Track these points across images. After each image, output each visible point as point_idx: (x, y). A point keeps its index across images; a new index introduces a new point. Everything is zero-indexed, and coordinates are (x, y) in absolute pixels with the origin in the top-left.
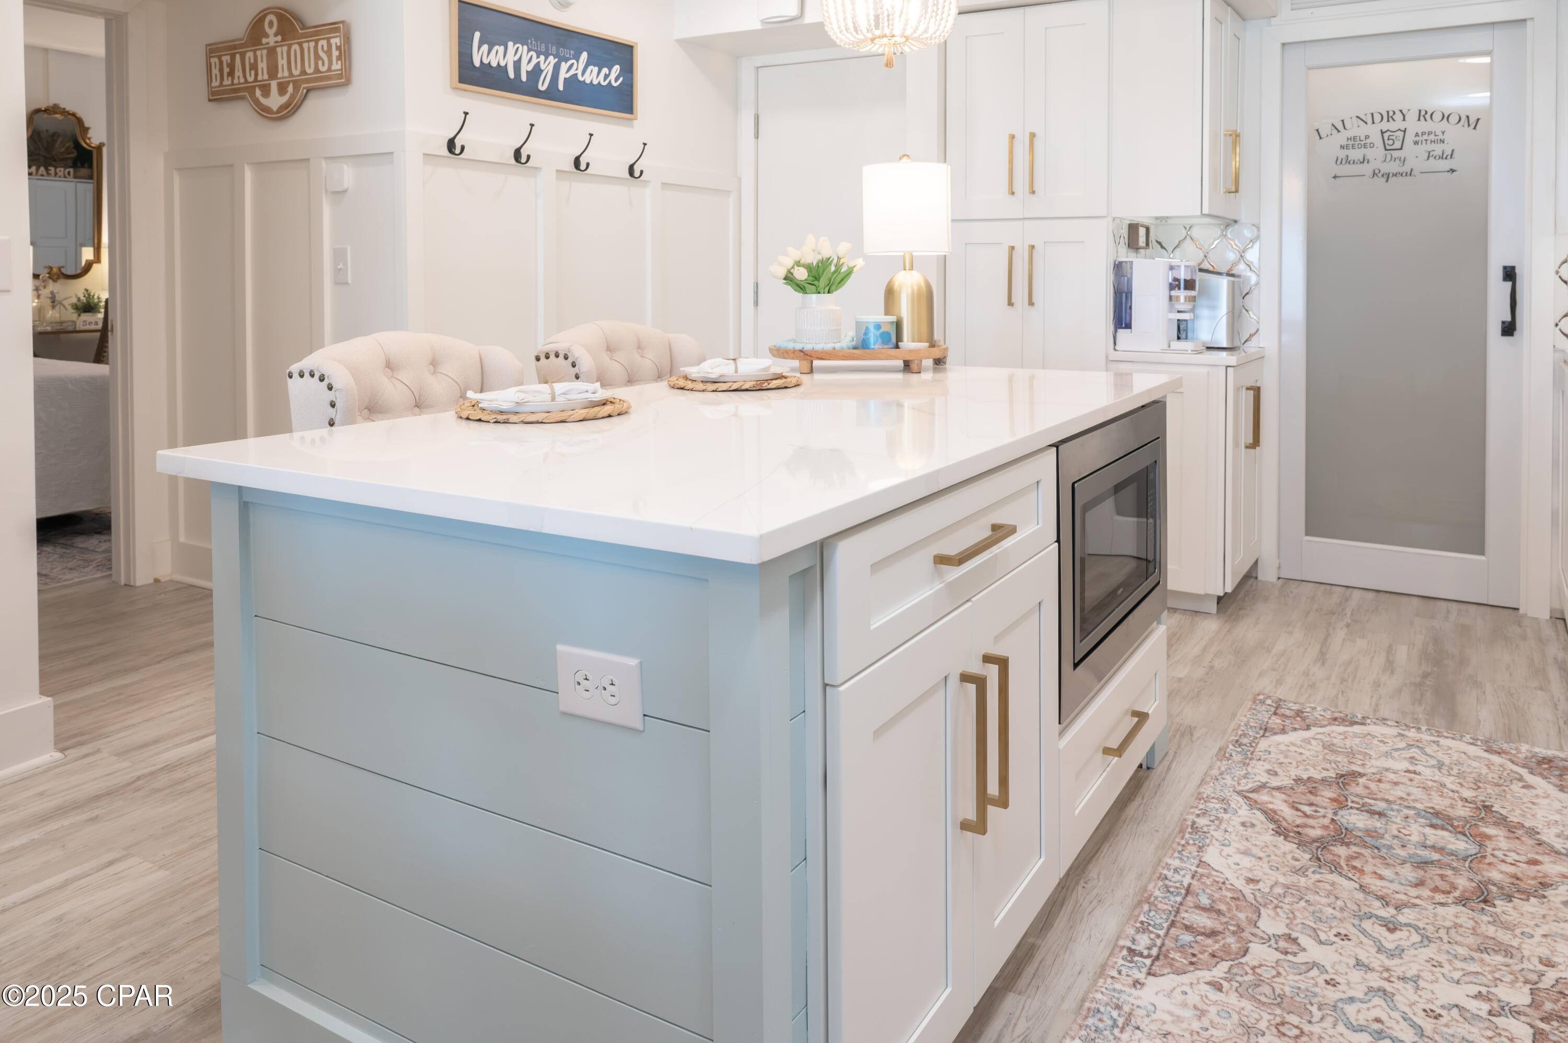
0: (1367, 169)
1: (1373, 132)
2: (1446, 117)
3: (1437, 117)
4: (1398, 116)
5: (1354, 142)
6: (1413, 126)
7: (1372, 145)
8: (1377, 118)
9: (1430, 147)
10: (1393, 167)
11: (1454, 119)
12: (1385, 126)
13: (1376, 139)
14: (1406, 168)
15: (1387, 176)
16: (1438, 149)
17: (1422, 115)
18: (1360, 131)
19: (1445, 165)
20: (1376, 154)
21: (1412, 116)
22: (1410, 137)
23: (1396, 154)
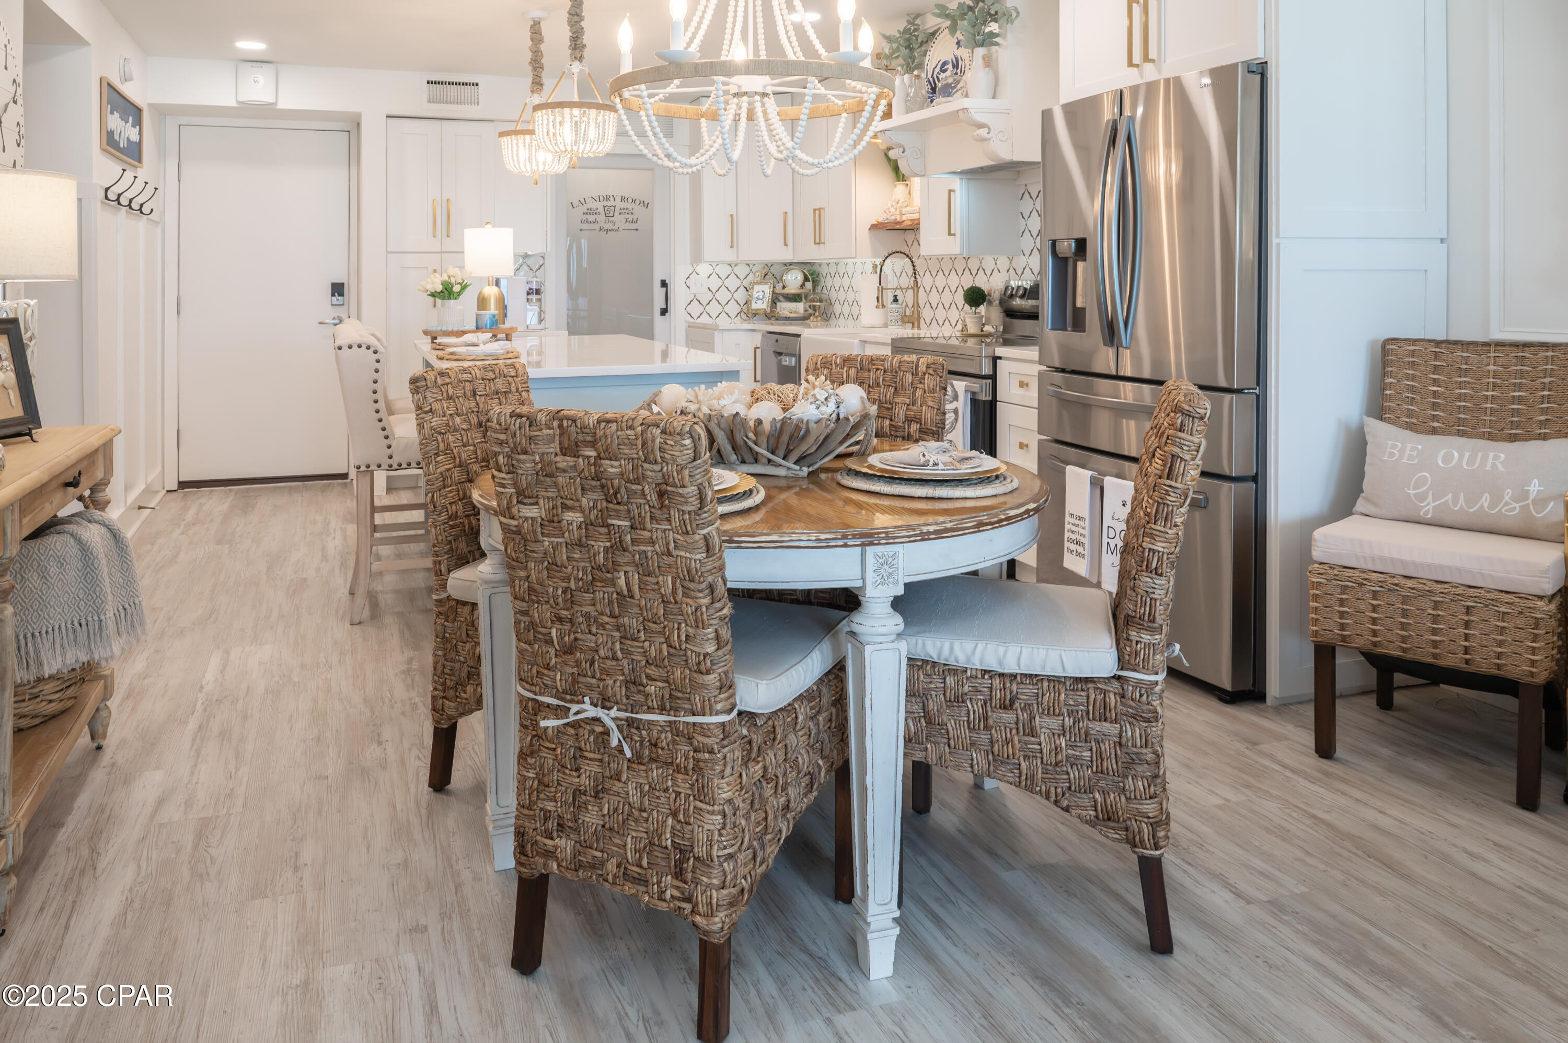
0: (596, 226)
1: (599, 206)
2: (634, 201)
3: (630, 200)
4: (612, 199)
5: (590, 211)
6: (619, 204)
7: (599, 213)
8: (602, 199)
9: (627, 216)
10: (609, 226)
11: (637, 202)
12: (605, 203)
13: (601, 210)
14: (616, 227)
15: (607, 231)
16: (630, 217)
17: (623, 199)
18: (594, 205)
19: (634, 226)
20: (601, 218)
21: (618, 199)
22: (617, 211)
23: (611, 219)
